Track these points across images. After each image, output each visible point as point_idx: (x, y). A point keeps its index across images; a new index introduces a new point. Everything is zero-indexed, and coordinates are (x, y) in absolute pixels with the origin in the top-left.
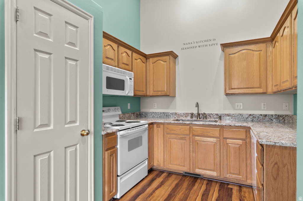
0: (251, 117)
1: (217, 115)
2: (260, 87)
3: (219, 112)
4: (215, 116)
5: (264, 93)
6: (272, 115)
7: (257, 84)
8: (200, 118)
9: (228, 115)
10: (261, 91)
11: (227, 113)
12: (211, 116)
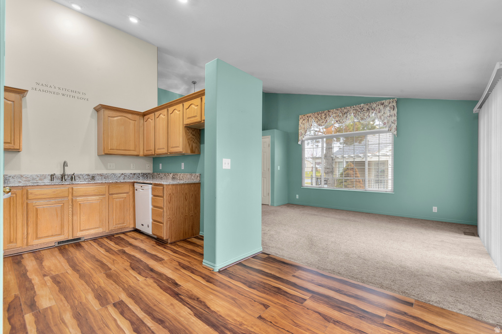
0: (123, 176)
1: (88, 175)
2: (134, 151)
3: (92, 173)
4: (86, 177)
5: (137, 156)
6: (139, 174)
7: (132, 148)
8: (65, 180)
9: (101, 175)
10: (135, 153)
11: (99, 173)
12: (81, 177)
